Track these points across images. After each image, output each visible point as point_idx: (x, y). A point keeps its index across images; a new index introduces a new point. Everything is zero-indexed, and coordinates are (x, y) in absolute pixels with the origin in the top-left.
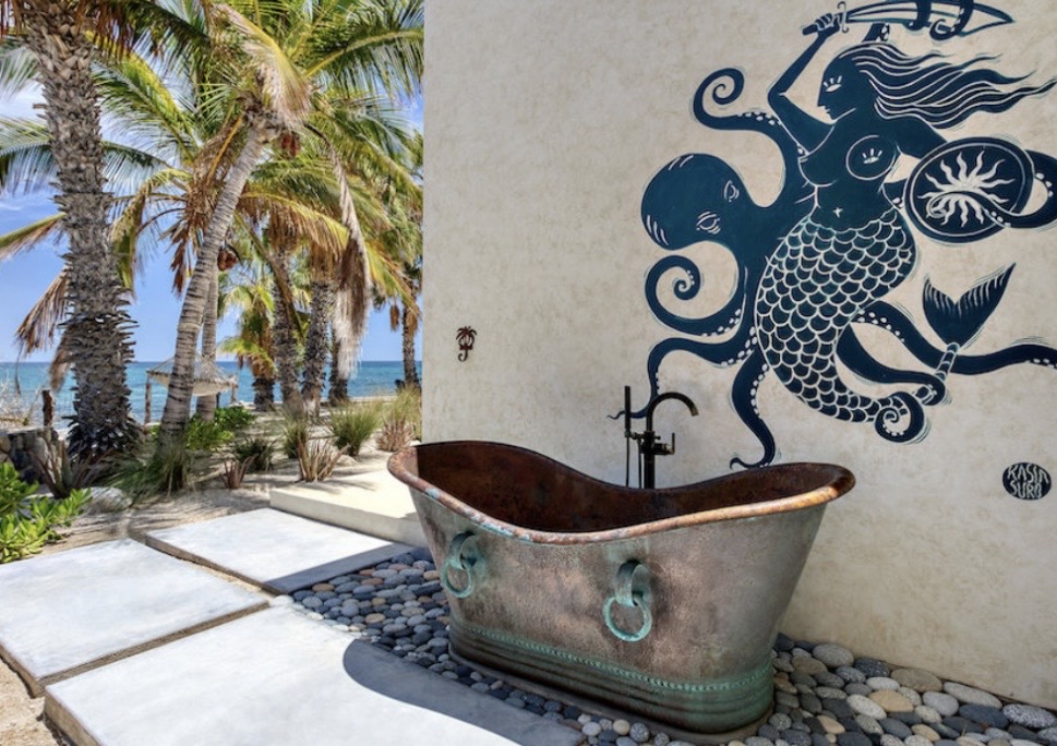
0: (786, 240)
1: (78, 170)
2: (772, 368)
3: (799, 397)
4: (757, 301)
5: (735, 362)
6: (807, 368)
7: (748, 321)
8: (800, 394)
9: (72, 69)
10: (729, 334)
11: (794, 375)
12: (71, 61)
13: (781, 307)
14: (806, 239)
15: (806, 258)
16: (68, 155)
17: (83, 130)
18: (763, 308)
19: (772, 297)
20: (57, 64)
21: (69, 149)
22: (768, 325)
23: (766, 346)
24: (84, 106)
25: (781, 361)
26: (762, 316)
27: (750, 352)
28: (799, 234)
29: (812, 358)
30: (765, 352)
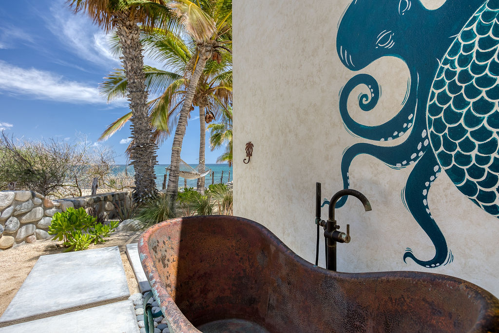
0: (459, 36)
1: (134, 82)
2: (443, 169)
3: (474, 201)
4: (429, 103)
5: (408, 164)
6: (484, 170)
7: (420, 124)
8: (474, 197)
9: (131, 40)
10: (404, 137)
11: (467, 177)
12: (130, 37)
13: (453, 107)
14: (482, 29)
15: (481, 51)
16: (130, 76)
17: (136, 65)
18: (435, 110)
19: (443, 98)
20: (125, 39)
21: (131, 74)
22: (439, 126)
23: (437, 149)
24: (136, 55)
25: (453, 162)
26: (433, 118)
27: (421, 154)
28: (474, 27)
29: (489, 158)
30: (436, 153)
